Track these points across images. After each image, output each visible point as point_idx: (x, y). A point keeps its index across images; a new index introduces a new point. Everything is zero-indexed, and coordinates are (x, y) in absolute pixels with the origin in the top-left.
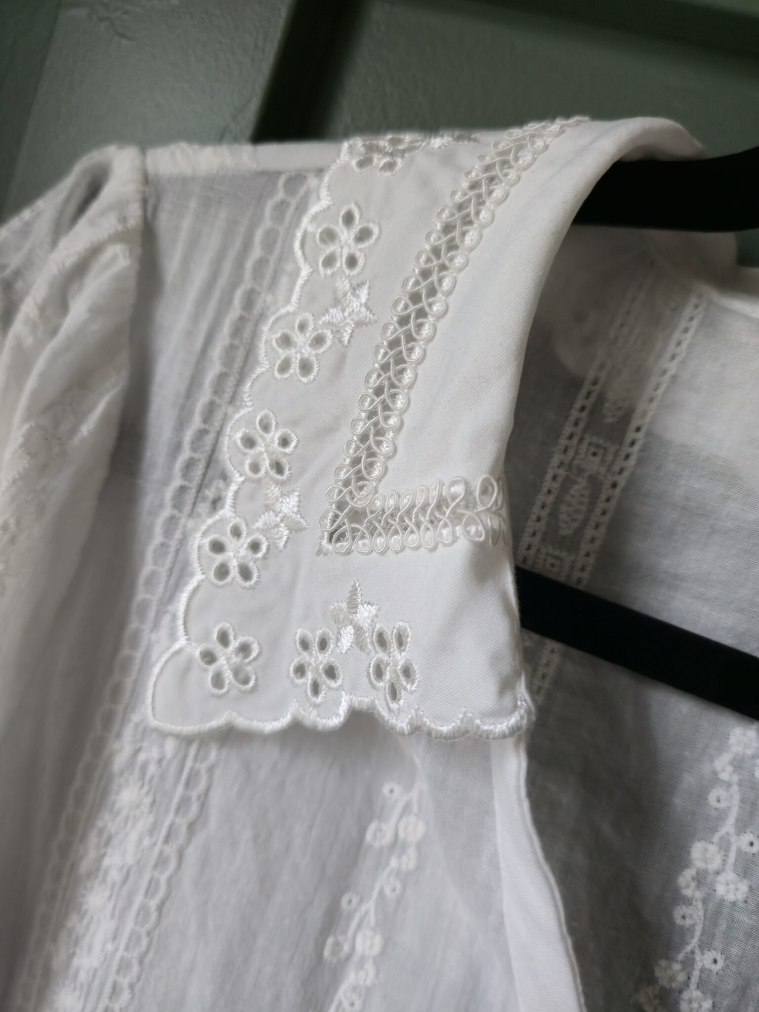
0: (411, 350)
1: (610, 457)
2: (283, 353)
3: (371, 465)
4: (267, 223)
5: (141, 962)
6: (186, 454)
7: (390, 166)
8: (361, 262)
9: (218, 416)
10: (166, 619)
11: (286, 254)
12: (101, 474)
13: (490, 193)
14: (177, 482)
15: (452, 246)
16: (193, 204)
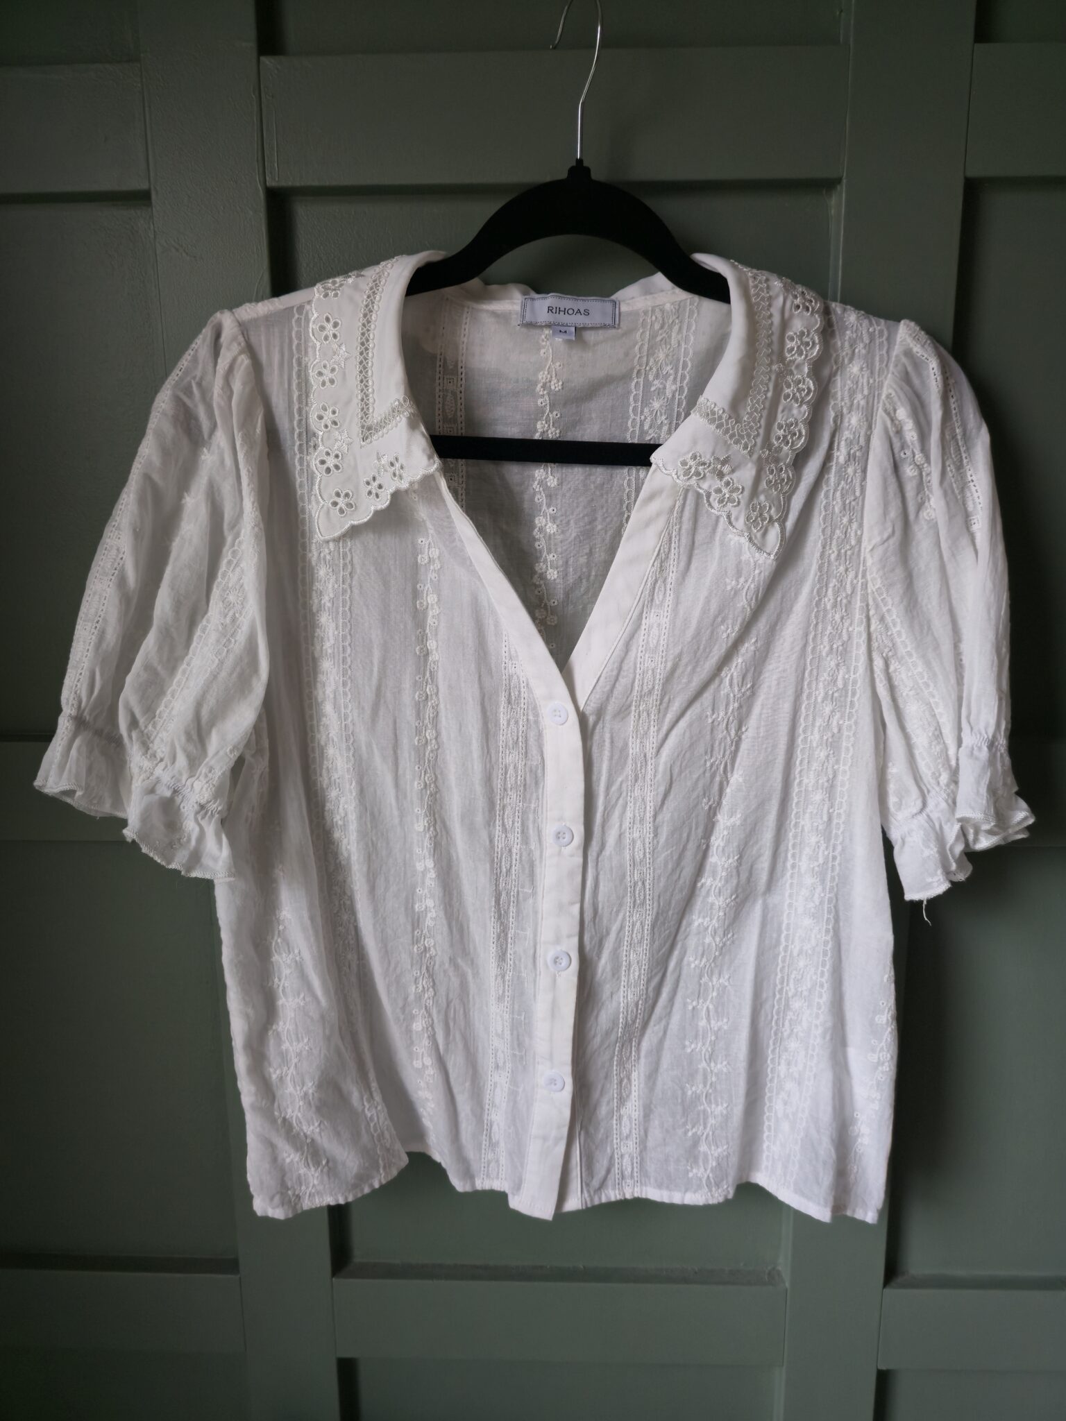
0: (367, 363)
1: (455, 381)
2: (321, 379)
3: (368, 409)
4: (295, 329)
5: (350, 634)
6: (297, 431)
7: (336, 295)
8: (338, 335)
9: (304, 412)
10: (313, 497)
11: (307, 340)
12: (266, 450)
13: (375, 298)
14: (298, 443)
15: (369, 322)
16: (262, 329)
